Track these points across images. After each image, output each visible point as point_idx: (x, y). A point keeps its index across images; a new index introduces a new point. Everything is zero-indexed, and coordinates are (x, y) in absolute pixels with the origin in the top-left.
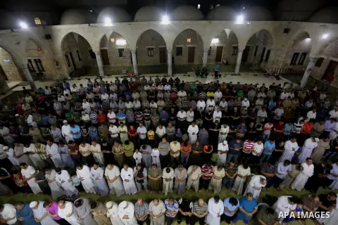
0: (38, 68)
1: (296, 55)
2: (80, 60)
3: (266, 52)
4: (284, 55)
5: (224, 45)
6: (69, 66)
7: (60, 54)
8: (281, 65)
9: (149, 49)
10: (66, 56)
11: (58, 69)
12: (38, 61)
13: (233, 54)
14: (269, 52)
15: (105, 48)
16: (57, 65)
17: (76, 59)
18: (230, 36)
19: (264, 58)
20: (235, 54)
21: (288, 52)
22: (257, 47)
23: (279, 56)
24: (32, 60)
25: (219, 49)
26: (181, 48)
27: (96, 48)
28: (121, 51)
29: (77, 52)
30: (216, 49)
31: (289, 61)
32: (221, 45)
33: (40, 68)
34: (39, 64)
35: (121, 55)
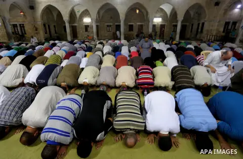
0: (22, 31)
1: (227, 24)
2: (56, 33)
3: (200, 25)
4: (217, 24)
5: (166, 24)
6: (46, 33)
7: (39, 22)
8: (214, 33)
9: (108, 26)
10: (44, 25)
11: (37, 33)
12: (22, 26)
13: (174, 31)
14: (203, 24)
15: (75, 25)
16: (36, 30)
17: (53, 31)
18: (170, 16)
19: (199, 30)
20: (175, 31)
21: (219, 21)
22: (193, 25)
23: (212, 26)
24: (18, 25)
25: (162, 26)
26: (132, 25)
27: (66, 17)
28: (87, 27)
29: (55, 26)
30: (159, 27)
31: (222, 29)
32: (163, 24)
33: (23, 32)
34: (23, 28)
35: (86, 30)
